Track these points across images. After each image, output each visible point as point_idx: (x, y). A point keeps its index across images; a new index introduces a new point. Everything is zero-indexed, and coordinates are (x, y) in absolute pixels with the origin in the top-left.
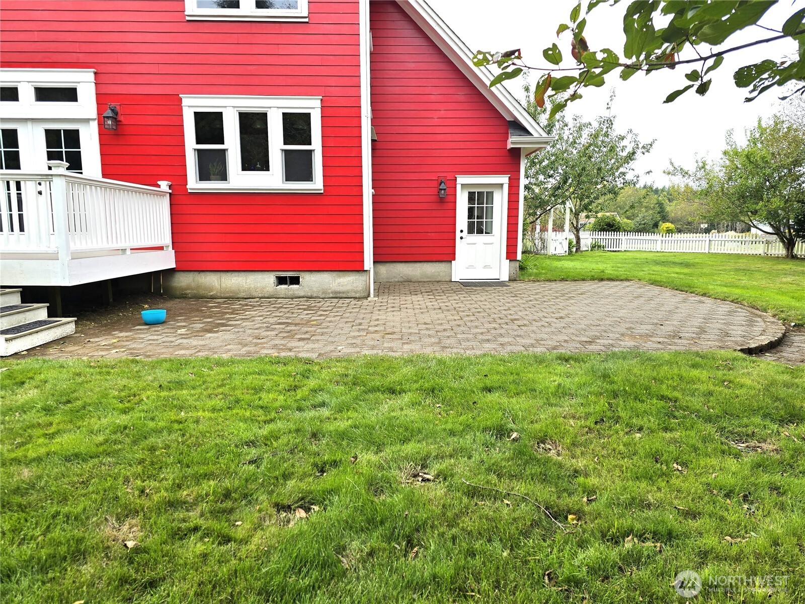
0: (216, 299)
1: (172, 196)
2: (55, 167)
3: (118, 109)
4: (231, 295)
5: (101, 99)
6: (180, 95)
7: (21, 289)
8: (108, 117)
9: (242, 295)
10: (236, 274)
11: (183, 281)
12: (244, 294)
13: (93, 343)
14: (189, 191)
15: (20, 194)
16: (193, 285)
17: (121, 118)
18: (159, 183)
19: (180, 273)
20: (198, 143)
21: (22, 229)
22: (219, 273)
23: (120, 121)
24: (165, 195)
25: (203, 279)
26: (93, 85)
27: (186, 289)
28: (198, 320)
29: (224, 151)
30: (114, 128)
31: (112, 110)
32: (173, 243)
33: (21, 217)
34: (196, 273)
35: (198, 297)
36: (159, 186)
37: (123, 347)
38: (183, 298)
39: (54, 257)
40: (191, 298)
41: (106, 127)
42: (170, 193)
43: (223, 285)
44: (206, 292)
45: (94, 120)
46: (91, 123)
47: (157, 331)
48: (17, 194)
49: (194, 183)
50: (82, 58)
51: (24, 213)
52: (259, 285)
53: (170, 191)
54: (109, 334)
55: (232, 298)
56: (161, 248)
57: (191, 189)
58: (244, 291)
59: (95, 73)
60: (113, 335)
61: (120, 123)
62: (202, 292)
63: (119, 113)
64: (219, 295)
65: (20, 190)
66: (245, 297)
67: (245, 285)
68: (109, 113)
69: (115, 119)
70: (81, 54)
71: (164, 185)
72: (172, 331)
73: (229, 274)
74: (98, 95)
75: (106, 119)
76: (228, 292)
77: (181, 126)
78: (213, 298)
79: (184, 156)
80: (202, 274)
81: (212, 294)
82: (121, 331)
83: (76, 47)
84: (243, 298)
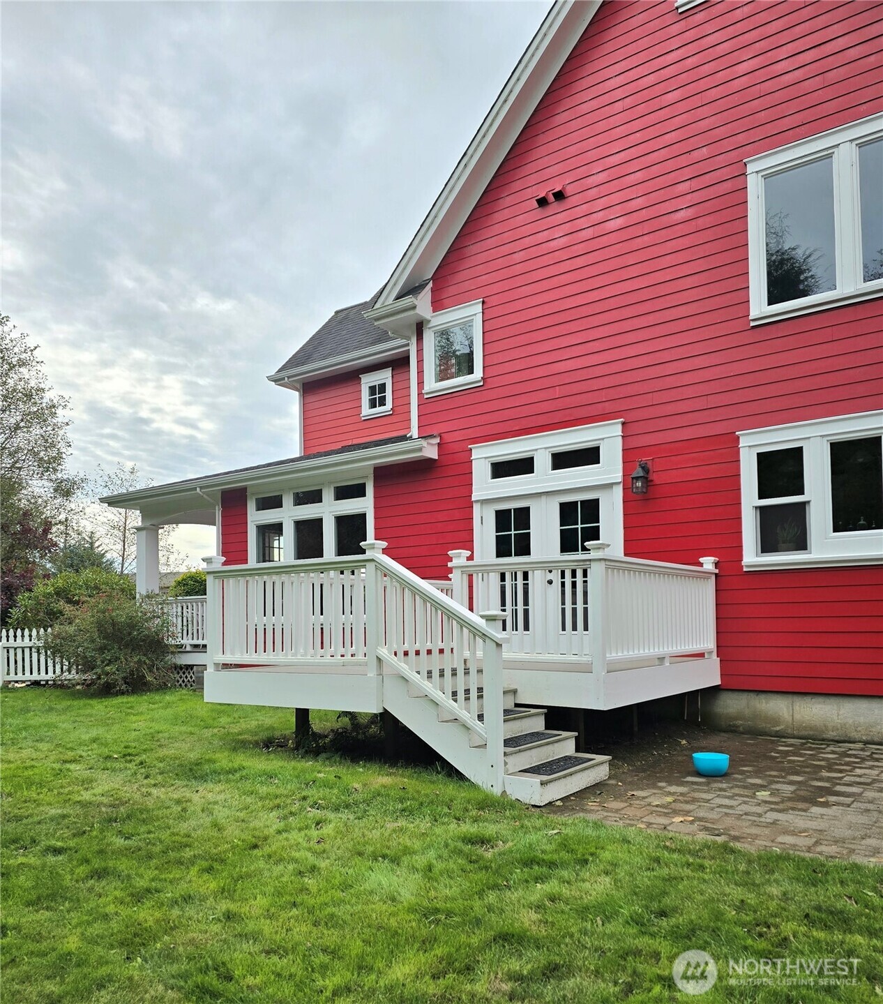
0: (784, 737)
1: (719, 578)
2: (594, 549)
3: (650, 465)
4: (811, 733)
5: (629, 455)
6: (737, 433)
7: (545, 710)
8: (637, 478)
9: (831, 734)
10: (821, 699)
11: (732, 705)
12: (834, 734)
13: (638, 798)
14: (745, 570)
15: (528, 584)
16: (747, 712)
17: (653, 476)
18: (701, 560)
19: (726, 692)
20: (760, 498)
21: (526, 628)
22: (790, 696)
23: (652, 481)
24: (709, 578)
25: (764, 705)
26: (620, 440)
27: (736, 718)
28: (778, 777)
29: (803, 506)
30: (644, 490)
31: (643, 468)
32: (717, 646)
33: (526, 612)
34: (752, 695)
35: (755, 733)
36: (701, 565)
37: (687, 813)
38: (732, 731)
39: (586, 669)
40: (743, 733)
41: (634, 490)
42: (716, 574)
43: (797, 717)
44: (769, 726)
45: (619, 483)
46: (615, 488)
47: (724, 790)
48: (524, 584)
49: (752, 557)
50: (609, 407)
51: (530, 607)
52: (862, 720)
53: (717, 571)
54: (654, 786)
55: (815, 739)
56: (701, 655)
57: (747, 566)
58: (835, 729)
59: (623, 424)
60: (661, 788)
61: (651, 484)
62: (762, 725)
63: (651, 472)
64: (790, 731)
65: (528, 580)
66: (837, 738)
67: (835, 718)
68: (639, 472)
69: (645, 479)
70: (607, 404)
71: (708, 563)
72: (746, 792)
73: (808, 699)
74: (625, 451)
75: (635, 481)
76: (805, 728)
77: (737, 476)
78: (781, 735)
79: (738, 519)
80: (762, 696)
81: (778, 728)
82: (670, 784)
83: (603, 396)
84: (832, 740)
